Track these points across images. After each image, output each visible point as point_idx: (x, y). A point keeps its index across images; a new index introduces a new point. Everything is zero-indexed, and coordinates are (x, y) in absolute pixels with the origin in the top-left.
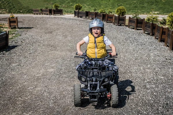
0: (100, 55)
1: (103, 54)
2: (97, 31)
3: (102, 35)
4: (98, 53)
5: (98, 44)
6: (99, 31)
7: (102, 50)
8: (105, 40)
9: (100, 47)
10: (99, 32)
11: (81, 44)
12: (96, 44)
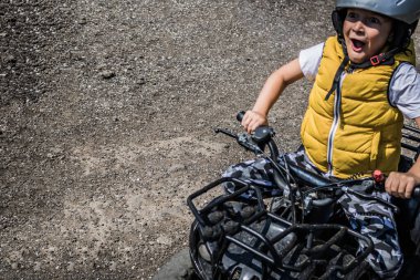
0: (347, 155)
1: (365, 155)
2: (359, 33)
3: (388, 61)
4: (340, 145)
5: (347, 103)
6: (371, 32)
7: (368, 136)
8: (397, 86)
9: (354, 119)
10: (374, 39)
11: (287, 77)
12: (340, 103)
